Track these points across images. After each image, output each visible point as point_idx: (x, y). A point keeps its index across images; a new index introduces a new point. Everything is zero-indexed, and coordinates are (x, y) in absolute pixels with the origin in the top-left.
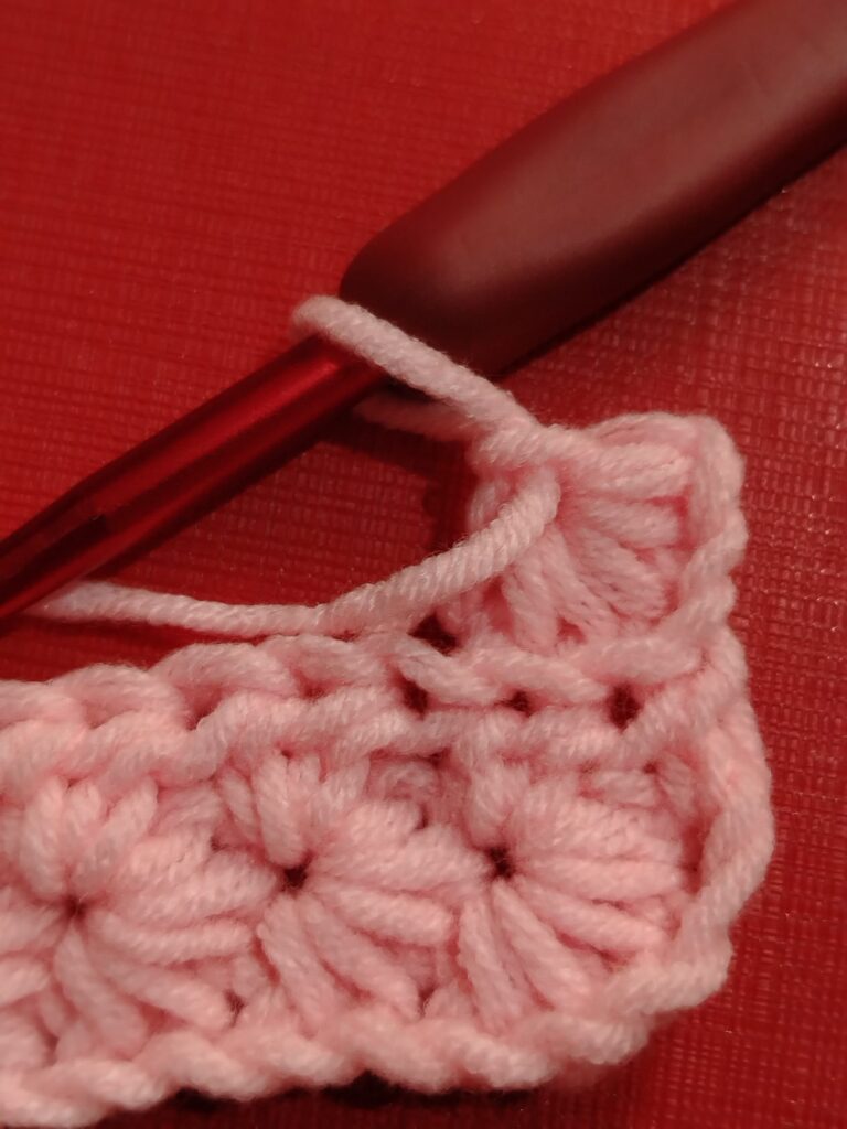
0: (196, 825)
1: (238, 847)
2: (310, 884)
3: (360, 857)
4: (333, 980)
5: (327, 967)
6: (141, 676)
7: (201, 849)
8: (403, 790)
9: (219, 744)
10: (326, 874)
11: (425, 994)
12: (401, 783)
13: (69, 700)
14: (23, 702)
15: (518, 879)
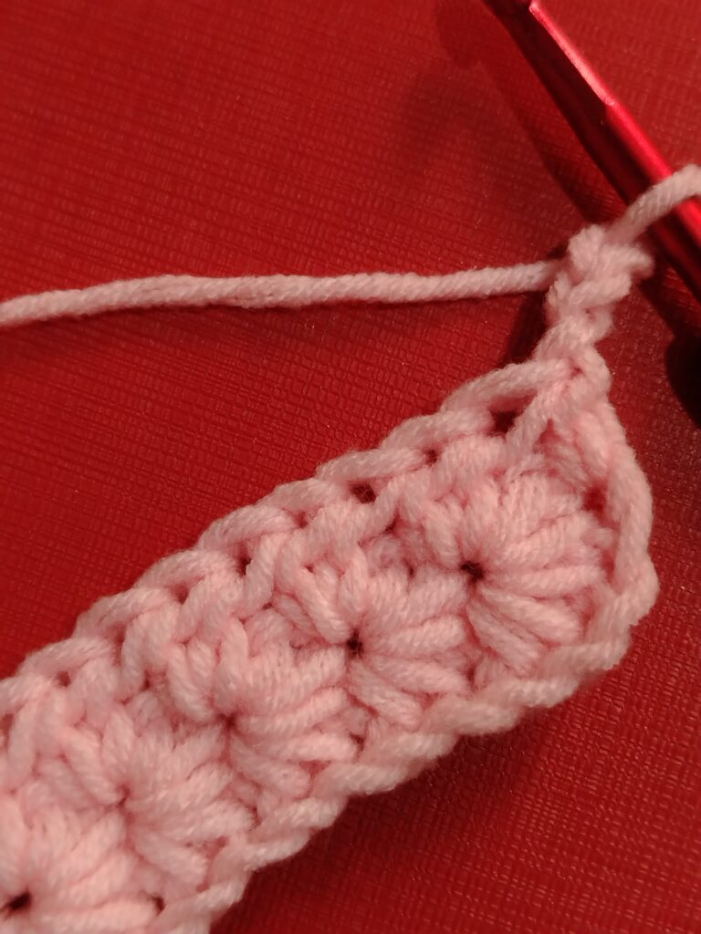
0: (276, 640)
1: (309, 644)
2: (366, 646)
3: (386, 618)
4: (411, 697)
5: (404, 691)
6: (194, 554)
7: (288, 653)
8: (387, 560)
9: (267, 576)
10: (371, 636)
11: (470, 674)
12: (383, 557)
13: (157, 591)
14: (130, 606)
15: (490, 577)
